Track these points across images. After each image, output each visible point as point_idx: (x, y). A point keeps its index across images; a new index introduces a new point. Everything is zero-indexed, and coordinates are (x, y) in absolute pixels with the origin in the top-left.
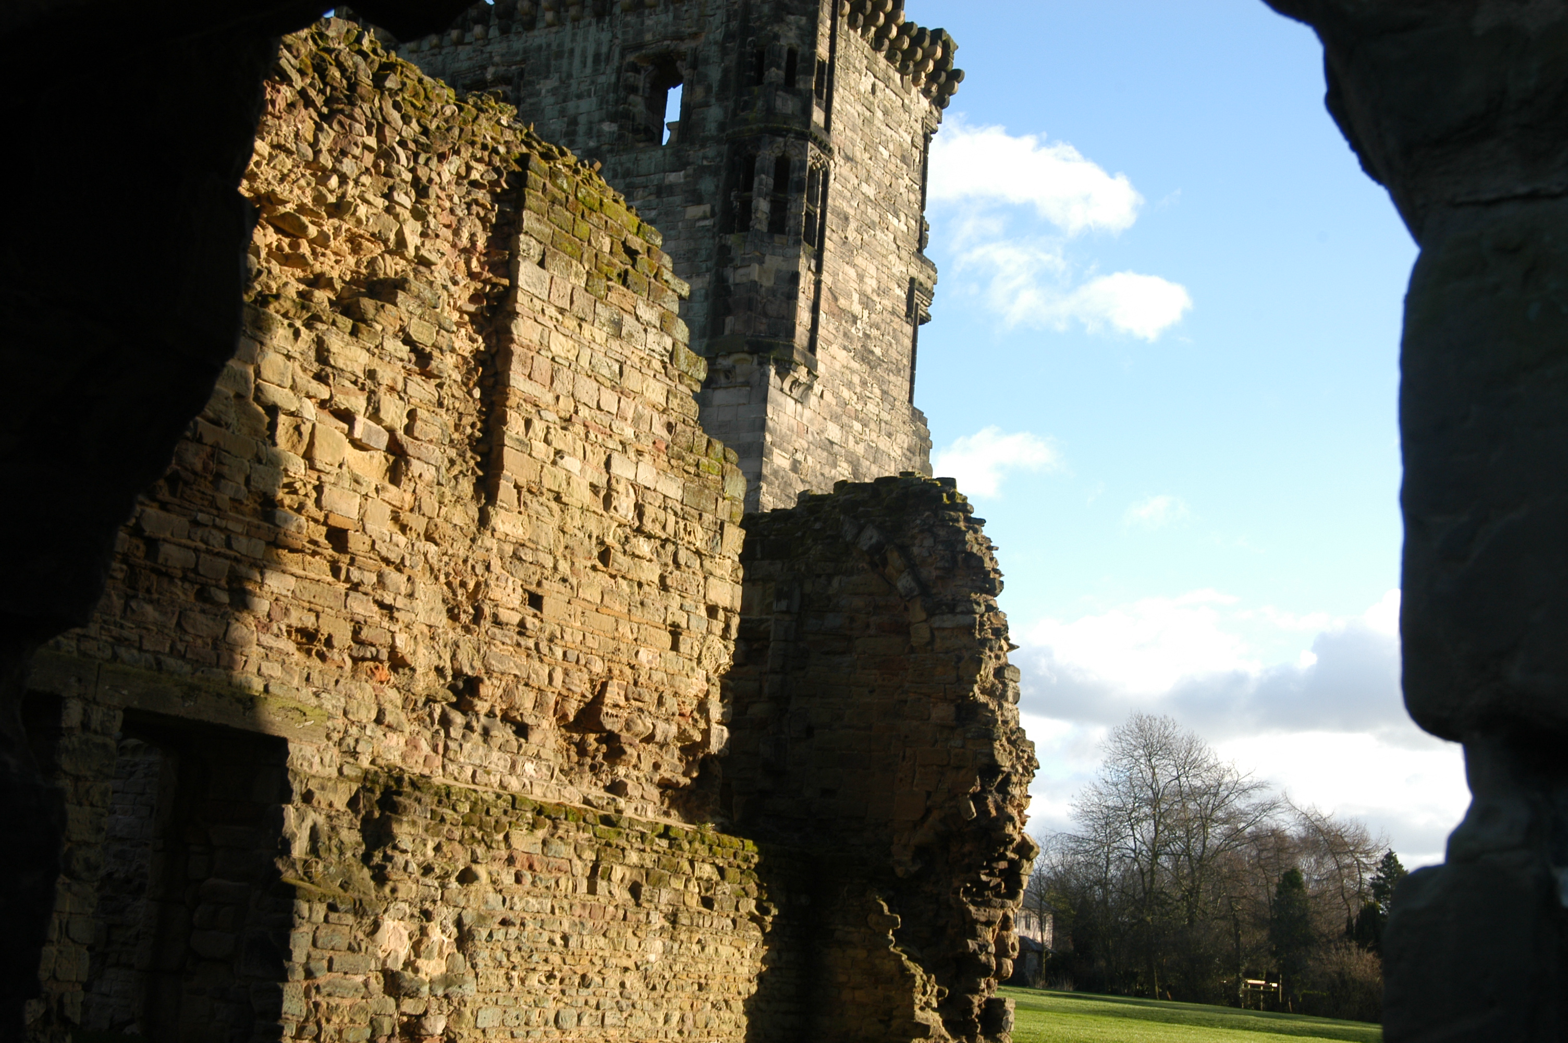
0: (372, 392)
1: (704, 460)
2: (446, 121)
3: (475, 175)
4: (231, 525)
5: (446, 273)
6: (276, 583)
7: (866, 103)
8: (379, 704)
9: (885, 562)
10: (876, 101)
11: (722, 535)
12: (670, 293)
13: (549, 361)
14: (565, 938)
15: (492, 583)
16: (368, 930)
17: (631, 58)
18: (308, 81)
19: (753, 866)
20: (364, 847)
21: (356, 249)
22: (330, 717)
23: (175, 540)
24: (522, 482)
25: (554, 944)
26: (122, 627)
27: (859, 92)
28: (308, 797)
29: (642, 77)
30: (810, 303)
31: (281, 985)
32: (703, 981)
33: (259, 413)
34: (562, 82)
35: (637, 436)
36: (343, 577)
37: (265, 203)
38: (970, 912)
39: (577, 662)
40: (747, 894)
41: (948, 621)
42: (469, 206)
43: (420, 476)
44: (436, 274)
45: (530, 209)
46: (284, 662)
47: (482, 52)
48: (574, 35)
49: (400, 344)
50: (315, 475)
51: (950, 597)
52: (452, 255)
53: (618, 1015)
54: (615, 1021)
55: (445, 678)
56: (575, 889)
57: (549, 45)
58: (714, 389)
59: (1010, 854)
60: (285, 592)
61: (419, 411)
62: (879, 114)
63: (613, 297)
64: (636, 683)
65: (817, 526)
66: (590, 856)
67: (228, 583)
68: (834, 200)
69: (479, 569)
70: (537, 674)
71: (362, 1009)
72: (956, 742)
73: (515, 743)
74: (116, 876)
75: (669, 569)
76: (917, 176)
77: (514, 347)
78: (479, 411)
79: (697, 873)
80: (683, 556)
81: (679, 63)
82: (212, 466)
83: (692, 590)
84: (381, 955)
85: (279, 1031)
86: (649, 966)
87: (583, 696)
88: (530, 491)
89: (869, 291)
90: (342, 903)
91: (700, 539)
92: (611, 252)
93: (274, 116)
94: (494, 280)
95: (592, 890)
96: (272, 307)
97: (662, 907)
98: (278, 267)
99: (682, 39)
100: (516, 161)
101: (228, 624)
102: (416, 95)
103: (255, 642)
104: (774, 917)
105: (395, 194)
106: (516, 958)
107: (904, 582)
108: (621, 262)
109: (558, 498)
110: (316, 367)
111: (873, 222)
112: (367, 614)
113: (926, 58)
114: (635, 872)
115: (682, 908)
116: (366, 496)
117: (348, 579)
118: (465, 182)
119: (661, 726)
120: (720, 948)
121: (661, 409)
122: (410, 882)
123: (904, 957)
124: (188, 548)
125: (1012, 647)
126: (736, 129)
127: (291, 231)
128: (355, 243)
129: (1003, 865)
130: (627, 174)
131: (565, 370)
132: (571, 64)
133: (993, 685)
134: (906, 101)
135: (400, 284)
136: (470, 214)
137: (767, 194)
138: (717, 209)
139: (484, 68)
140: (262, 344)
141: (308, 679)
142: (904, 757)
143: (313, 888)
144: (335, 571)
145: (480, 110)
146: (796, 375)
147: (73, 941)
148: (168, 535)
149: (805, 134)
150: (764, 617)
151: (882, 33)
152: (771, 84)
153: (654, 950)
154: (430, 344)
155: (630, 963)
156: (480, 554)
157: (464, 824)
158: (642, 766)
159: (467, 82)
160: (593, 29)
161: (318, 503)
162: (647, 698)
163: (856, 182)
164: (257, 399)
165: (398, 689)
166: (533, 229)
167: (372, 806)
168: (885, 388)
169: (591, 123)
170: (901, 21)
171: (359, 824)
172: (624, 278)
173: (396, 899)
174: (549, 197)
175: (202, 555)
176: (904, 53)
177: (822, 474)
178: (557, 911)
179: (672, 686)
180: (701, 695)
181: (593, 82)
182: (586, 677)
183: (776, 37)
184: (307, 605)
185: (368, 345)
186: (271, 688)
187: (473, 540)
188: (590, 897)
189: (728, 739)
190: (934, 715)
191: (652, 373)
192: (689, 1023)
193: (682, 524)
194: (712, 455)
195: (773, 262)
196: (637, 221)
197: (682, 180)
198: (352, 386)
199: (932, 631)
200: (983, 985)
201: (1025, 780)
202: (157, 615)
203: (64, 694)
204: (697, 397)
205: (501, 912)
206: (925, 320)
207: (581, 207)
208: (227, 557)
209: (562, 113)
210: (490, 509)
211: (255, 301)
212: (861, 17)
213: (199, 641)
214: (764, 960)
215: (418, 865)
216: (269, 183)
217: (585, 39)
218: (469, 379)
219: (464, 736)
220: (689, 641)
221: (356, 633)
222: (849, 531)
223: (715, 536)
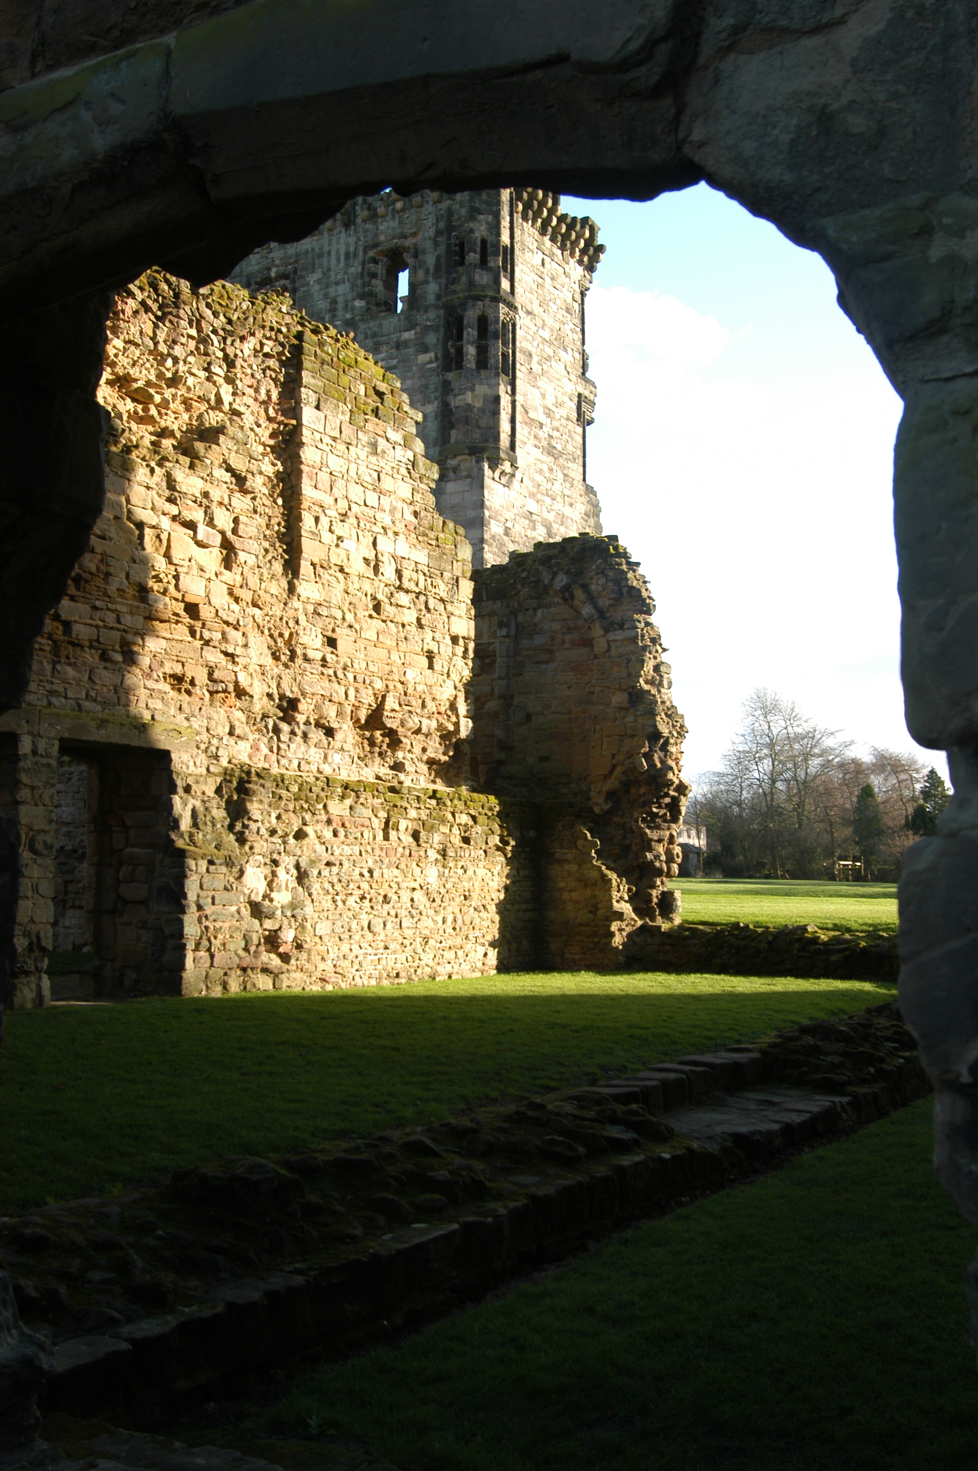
0: (208, 507)
1: (442, 535)
2: (244, 313)
3: (267, 349)
4: (119, 608)
5: (252, 419)
6: (153, 645)
7: (539, 273)
8: (230, 722)
9: (572, 597)
10: (545, 271)
11: (457, 586)
12: (409, 420)
13: (328, 475)
14: (371, 872)
15: (301, 632)
16: (237, 875)
17: (371, 253)
18: (146, 294)
19: (495, 813)
20: (228, 820)
21: (188, 408)
22: (198, 733)
23: (82, 621)
24: (316, 561)
25: (363, 876)
26: (52, 683)
27: (533, 266)
28: (187, 789)
29: (380, 266)
30: (509, 417)
31: (181, 916)
32: (467, 893)
33: (131, 529)
34: (324, 274)
35: (393, 522)
36: (198, 637)
37: (123, 382)
38: (646, 834)
39: (364, 682)
40: (493, 833)
41: (619, 635)
42: (264, 371)
43: (245, 562)
44: (245, 421)
45: (307, 370)
46: (163, 698)
47: (267, 258)
48: (330, 240)
49: (224, 472)
50: (173, 568)
51: (619, 619)
52: (255, 407)
53: (411, 920)
54: (409, 925)
55: (273, 700)
56: (374, 838)
57: (313, 249)
58: (446, 482)
59: (672, 793)
60: (159, 651)
61: (241, 518)
62: (548, 280)
63: (369, 426)
64: (405, 694)
65: (524, 575)
66: (383, 814)
67: (121, 647)
68: (521, 342)
69: (292, 624)
70: (337, 693)
71: (238, 928)
72: (631, 718)
73: (326, 742)
74: (66, 848)
75: (423, 613)
76: (578, 322)
77: (303, 467)
78: (283, 514)
79: (458, 821)
80: (432, 603)
81: (405, 255)
82: (103, 568)
83: (440, 626)
84: (247, 892)
85: (183, 947)
86: (429, 886)
87: (370, 705)
88: (322, 567)
89: (550, 406)
90: (217, 859)
91: (443, 590)
92: (366, 395)
93: (124, 321)
94: (286, 421)
95: (386, 838)
96: (133, 454)
97: (435, 846)
98: (136, 425)
99: (405, 237)
100: (295, 337)
101: (123, 675)
102: (221, 297)
103: (142, 686)
104: (513, 846)
105: (212, 367)
106: (338, 887)
107: (587, 610)
108: (373, 401)
109: (342, 570)
110: (167, 493)
111: (549, 356)
112: (217, 661)
113: (578, 237)
114: (415, 823)
115: (449, 845)
116: (209, 580)
117: (202, 638)
118: (260, 354)
119: (425, 722)
120: (477, 870)
121: (409, 502)
122: (262, 842)
123: (603, 868)
124: (91, 625)
125: (664, 650)
126: (448, 298)
127: (143, 400)
128: (187, 403)
129: (667, 800)
130: (375, 335)
131: (340, 480)
132: (329, 261)
133: (653, 677)
134: (567, 270)
135: (220, 430)
136: (265, 376)
137: (473, 342)
138: (439, 356)
139: (269, 269)
140: (129, 480)
141: (180, 709)
142: (595, 731)
143: (197, 850)
144: (193, 633)
145: (267, 303)
146: (503, 468)
147: (42, 896)
148: (77, 618)
149: (497, 299)
150: (492, 641)
151: (546, 223)
152: (470, 264)
153: (432, 874)
154: (244, 470)
155: (417, 886)
156: (291, 613)
157: (295, 800)
158: (414, 750)
159: (258, 280)
160: (343, 235)
161: (177, 586)
162: (414, 704)
163: (536, 329)
164: (129, 519)
165: (242, 710)
166: (310, 384)
167: (231, 792)
168: (566, 472)
169: (346, 301)
170: (559, 213)
171: (224, 804)
172: (376, 412)
173: (253, 853)
174: (320, 360)
175: (101, 629)
176: (562, 235)
177: (526, 536)
178: (363, 853)
179: (431, 694)
180: (452, 699)
181: (346, 273)
182: (371, 692)
183: (472, 231)
184: (175, 658)
185: (202, 475)
186: (156, 717)
187: (285, 604)
188: (385, 842)
189: (473, 728)
190: (613, 701)
191: (400, 477)
192: (460, 922)
193: (429, 581)
194: (447, 531)
195: (482, 389)
196: (382, 371)
197: (413, 337)
198: (193, 504)
199: (608, 642)
200: (658, 883)
201: (679, 741)
202: (75, 673)
203: (18, 732)
204: (433, 492)
205: (326, 857)
206: (590, 423)
207: (342, 365)
208: (118, 630)
209: (326, 296)
210: (295, 581)
211: (122, 451)
212: (530, 213)
213: (105, 689)
214: (507, 877)
215: (267, 830)
216: (125, 368)
217: (338, 243)
218: (273, 492)
219: (290, 739)
220: (440, 662)
221: (210, 675)
222: (546, 577)
223: (453, 588)
